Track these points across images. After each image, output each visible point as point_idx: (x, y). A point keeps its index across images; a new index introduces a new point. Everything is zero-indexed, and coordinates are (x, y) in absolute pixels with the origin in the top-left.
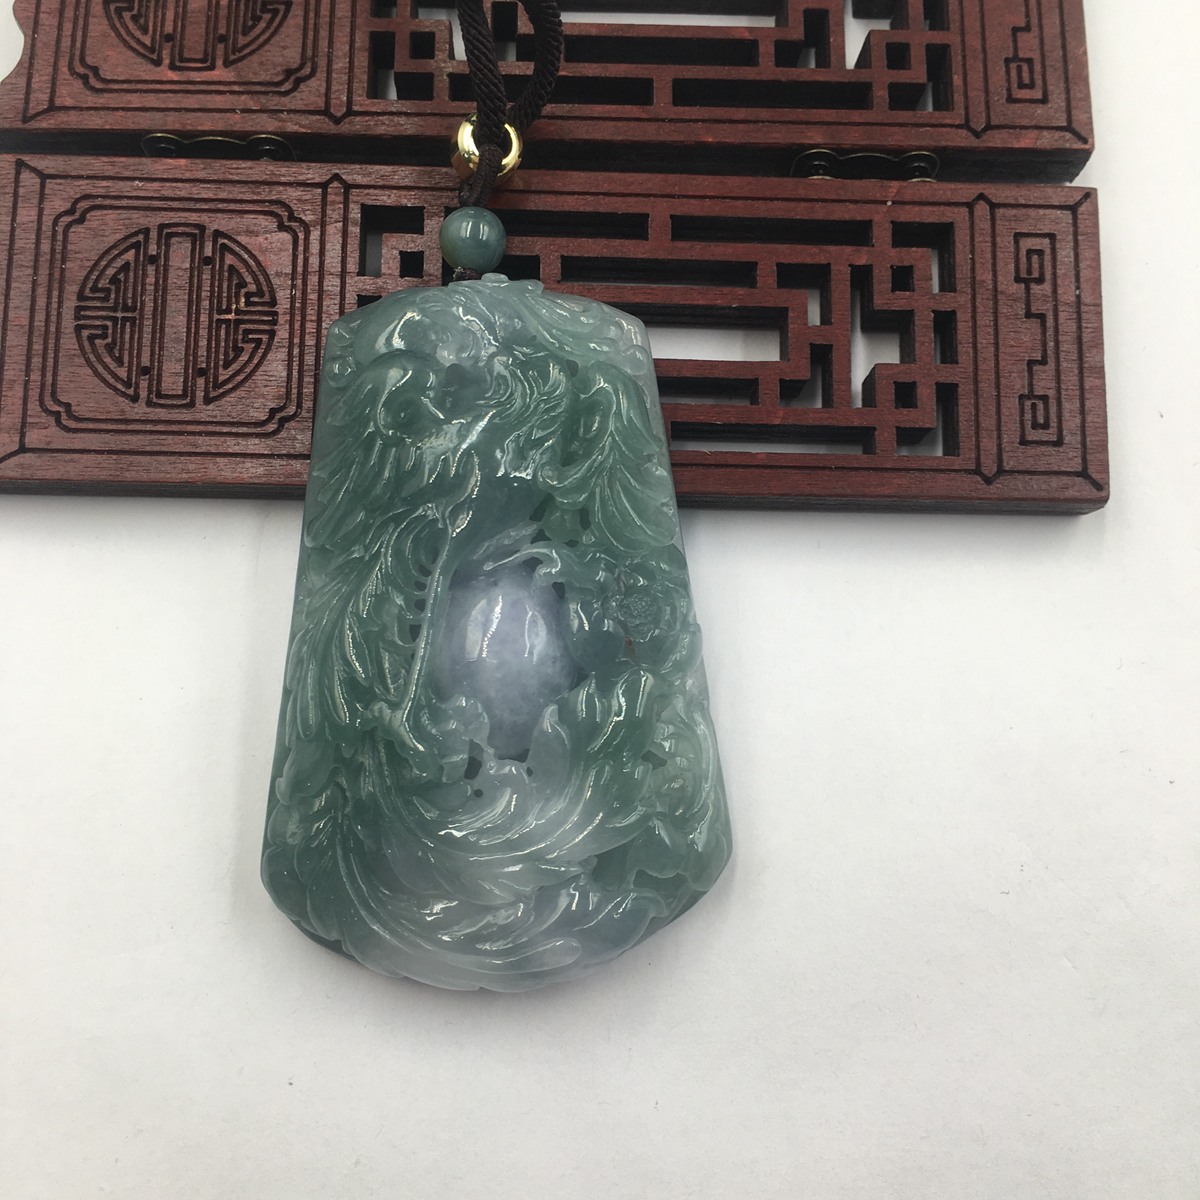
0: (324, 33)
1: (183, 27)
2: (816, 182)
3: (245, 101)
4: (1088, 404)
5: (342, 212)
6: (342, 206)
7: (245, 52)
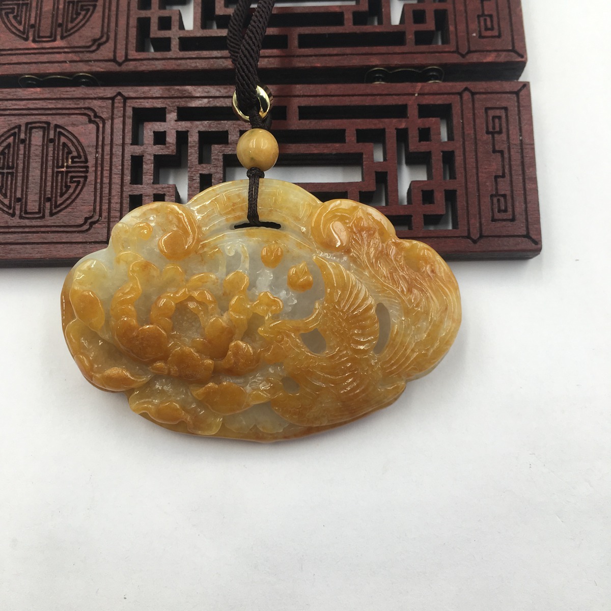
0: (113, 19)
1: (40, 20)
2: (378, 85)
3: (71, 56)
4: (529, 198)
5: (122, 112)
6: (122, 109)
7: (72, 31)
